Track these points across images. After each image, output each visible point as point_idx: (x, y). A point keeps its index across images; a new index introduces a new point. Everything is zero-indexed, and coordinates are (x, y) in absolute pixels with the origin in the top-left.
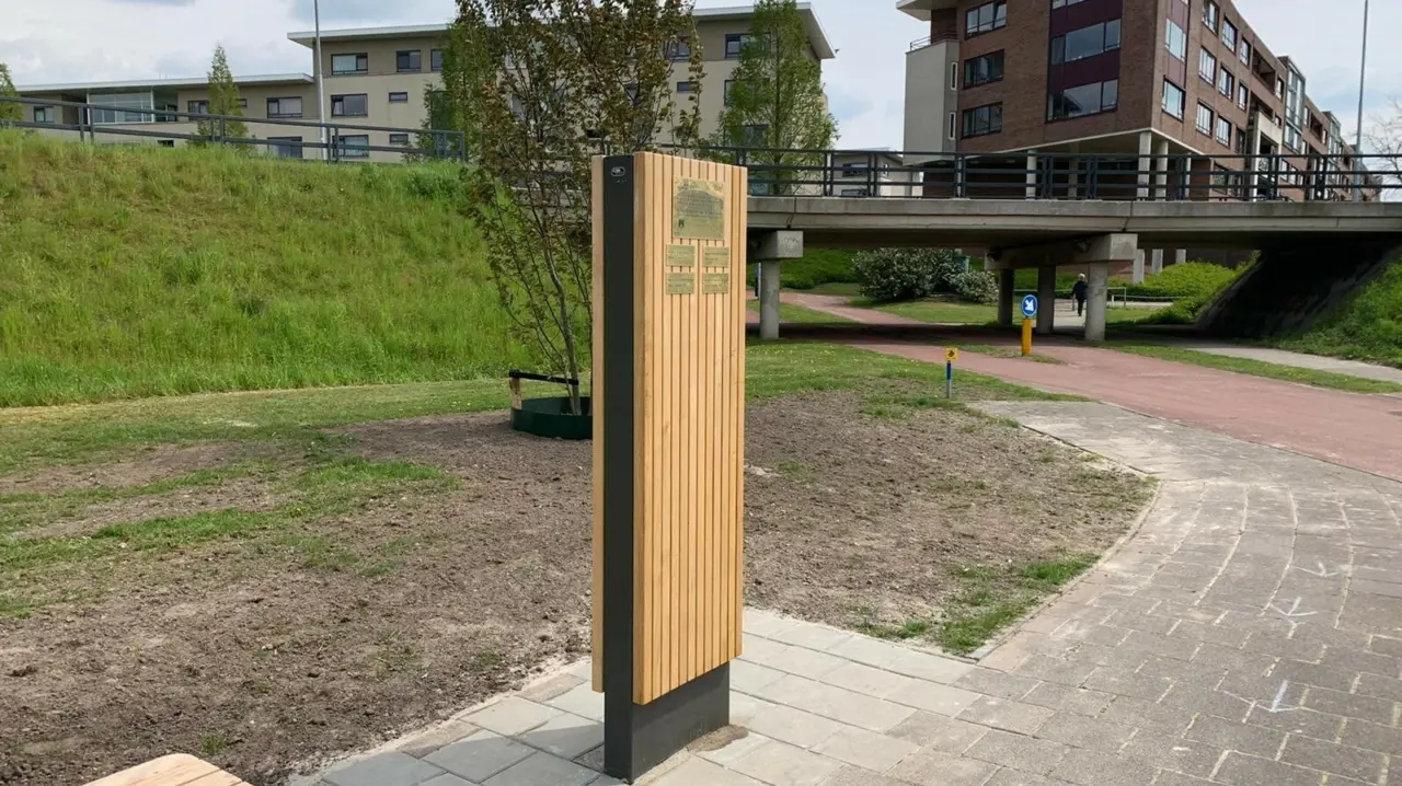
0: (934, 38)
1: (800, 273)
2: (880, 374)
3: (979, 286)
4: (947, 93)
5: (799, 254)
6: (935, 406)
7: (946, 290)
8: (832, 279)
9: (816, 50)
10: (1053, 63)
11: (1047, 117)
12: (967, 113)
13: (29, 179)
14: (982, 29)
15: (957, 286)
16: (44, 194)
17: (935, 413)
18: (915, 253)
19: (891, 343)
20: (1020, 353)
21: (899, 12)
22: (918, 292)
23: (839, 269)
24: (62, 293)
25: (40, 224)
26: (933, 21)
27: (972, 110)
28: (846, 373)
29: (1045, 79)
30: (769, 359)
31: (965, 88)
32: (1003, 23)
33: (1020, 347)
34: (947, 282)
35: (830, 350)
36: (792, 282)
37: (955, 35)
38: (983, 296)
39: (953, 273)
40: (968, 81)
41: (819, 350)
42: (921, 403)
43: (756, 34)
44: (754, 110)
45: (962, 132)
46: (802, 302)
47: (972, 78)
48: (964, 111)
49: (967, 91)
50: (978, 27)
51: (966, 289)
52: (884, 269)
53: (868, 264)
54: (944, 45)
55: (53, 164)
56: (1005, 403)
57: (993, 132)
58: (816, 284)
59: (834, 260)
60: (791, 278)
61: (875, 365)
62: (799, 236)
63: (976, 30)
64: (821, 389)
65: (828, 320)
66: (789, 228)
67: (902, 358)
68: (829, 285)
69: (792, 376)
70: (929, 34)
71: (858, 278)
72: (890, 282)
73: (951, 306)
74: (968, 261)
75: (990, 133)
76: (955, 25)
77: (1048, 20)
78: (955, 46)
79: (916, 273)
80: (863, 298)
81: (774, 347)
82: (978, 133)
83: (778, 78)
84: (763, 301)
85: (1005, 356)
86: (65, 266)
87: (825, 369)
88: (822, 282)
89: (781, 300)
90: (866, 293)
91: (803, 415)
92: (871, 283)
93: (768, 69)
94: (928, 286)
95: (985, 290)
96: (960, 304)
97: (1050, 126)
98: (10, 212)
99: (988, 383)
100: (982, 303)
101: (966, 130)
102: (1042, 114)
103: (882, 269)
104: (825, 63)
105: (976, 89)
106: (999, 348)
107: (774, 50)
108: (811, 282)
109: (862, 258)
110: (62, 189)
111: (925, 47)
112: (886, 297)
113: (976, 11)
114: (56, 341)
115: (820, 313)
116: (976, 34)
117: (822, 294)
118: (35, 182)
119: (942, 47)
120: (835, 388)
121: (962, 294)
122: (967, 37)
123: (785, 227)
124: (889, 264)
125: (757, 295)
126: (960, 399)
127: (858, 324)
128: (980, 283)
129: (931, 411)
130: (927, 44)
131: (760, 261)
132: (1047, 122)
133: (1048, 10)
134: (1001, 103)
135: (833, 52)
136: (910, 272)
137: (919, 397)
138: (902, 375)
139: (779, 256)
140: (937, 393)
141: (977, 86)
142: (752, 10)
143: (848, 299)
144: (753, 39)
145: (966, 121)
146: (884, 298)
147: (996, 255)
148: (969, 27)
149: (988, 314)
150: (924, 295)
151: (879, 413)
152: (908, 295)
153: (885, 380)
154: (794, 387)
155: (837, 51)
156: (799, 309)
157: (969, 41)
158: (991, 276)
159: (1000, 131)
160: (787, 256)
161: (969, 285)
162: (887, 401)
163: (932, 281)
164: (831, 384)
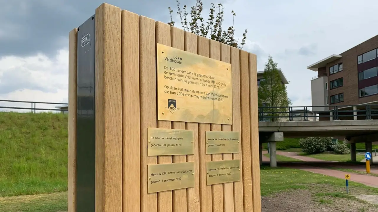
0: (320, 76)
1: (282, 145)
2: (316, 182)
3: (342, 149)
4: (325, 91)
5: (282, 140)
6: (343, 197)
7: (330, 150)
8: (292, 147)
9: (283, 81)
10: (360, 80)
11: (359, 96)
12: (332, 97)
13: (51, 124)
14: (335, 72)
15: (334, 149)
16: (54, 128)
17: (344, 201)
18: (320, 139)
19: (316, 169)
20: (366, 173)
21: (308, 69)
22: (321, 151)
23: (294, 144)
24: (51, 158)
25: (51, 137)
26: (318, 71)
27: (333, 96)
28: (304, 182)
29: (358, 85)
30: (274, 175)
31: (331, 89)
32: (342, 70)
33: (365, 170)
34: (331, 148)
35: (295, 172)
36: (279, 148)
37: (326, 74)
38: (343, 152)
39: (332, 145)
40: (331, 87)
41: (292, 171)
42: (337, 196)
43: (265, 78)
44: (265, 99)
45: (331, 102)
46: (283, 154)
47: (332, 86)
48: (331, 96)
49: (331, 90)
50: (334, 71)
51: (337, 149)
52: (310, 144)
53: (304, 143)
54: (323, 77)
55: (59, 120)
56: (372, 196)
57: (341, 102)
58: (287, 149)
59: (292, 141)
60: (279, 147)
61: (314, 178)
62: (282, 134)
63: (333, 73)
64: (295, 189)
65: (292, 160)
66: (278, 132)
67: (322, 175)
68: (291, 149)
69: (283, 183)
70: (318, 75)
71: (301, 146)
72: (312, 148)
73: (333, 155)
74: (337, 141)
75: (340, 102)
76: (326, 72)
77: (357, 67)
78: (326, 78)
79: (321, 145)
80: (303, 153)
81: (275, 170)
82: (336, 102)
83: (272, 90)
84: (271, 155)
85: (360, 174)
86: (55, 149)
87: (295, 180)
88: (289, 148)
89: (277, 154)
90: (304, 151)
91: (290, 202)
92: (305, 148)
93: (269, 88)
94: (324, 149)
95: (344, 150)
96: (336, 154)
97: (360, 99)
98: (43, 134)
99: (360, 186)
100: (343, 154)
101: (332, 101)
102: (357, 95)
103: (309, 144)
104: (286, 85)
105: (334, 90)
106: (357, 170)
107: (270, 82)
108: (285, 148)
109: (301, 141)
110: (59, 127)
111: (317, 79)
112: (311, 152)
113: (333, 67)
114: (46, 172)
115: (289, 158)
116: (332, 74)
117: (289, 152)
118: (53, 125)
119: (322, 78)
120: (301, 188)
121: (336, 151)
122: (330, 75)
123: (277, 131)
124: (311, 142)
125: (268, 152)
126: (352, 194)
127: (303, 161)
128: (342, 148)
129: (342, 200)
130: (317, 77)
131: (269, 142)
132: (359, 98)
133: (357, 65)
134: (343, 93)
135: (288, 82)
136: (318, 144)
137: (336, 193)
138: (325, 183)
139: (276, 140)
140: (342, 191)
141: (334, 89)
142: (263, 72)
143: (298, 153)
144: (264, 80)
145: (332, 99)
146: (310, 152)
147: (348, 139)
148: (331, 71)
149: (347, 158)
150: (323, 152)
151: (322, 201)
152: (318, 151)
153: (318, 184)
154: (285, 188)
155: (289, 82)
156: (282, 157)
157: (331, 76)
158: (346, 146)
159: (343, 101)
160: (278, 140)
161: (338, 148)
162: (322, 195)
163: (326, 147)
164: (299, 187)
